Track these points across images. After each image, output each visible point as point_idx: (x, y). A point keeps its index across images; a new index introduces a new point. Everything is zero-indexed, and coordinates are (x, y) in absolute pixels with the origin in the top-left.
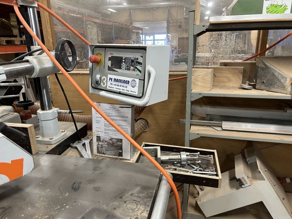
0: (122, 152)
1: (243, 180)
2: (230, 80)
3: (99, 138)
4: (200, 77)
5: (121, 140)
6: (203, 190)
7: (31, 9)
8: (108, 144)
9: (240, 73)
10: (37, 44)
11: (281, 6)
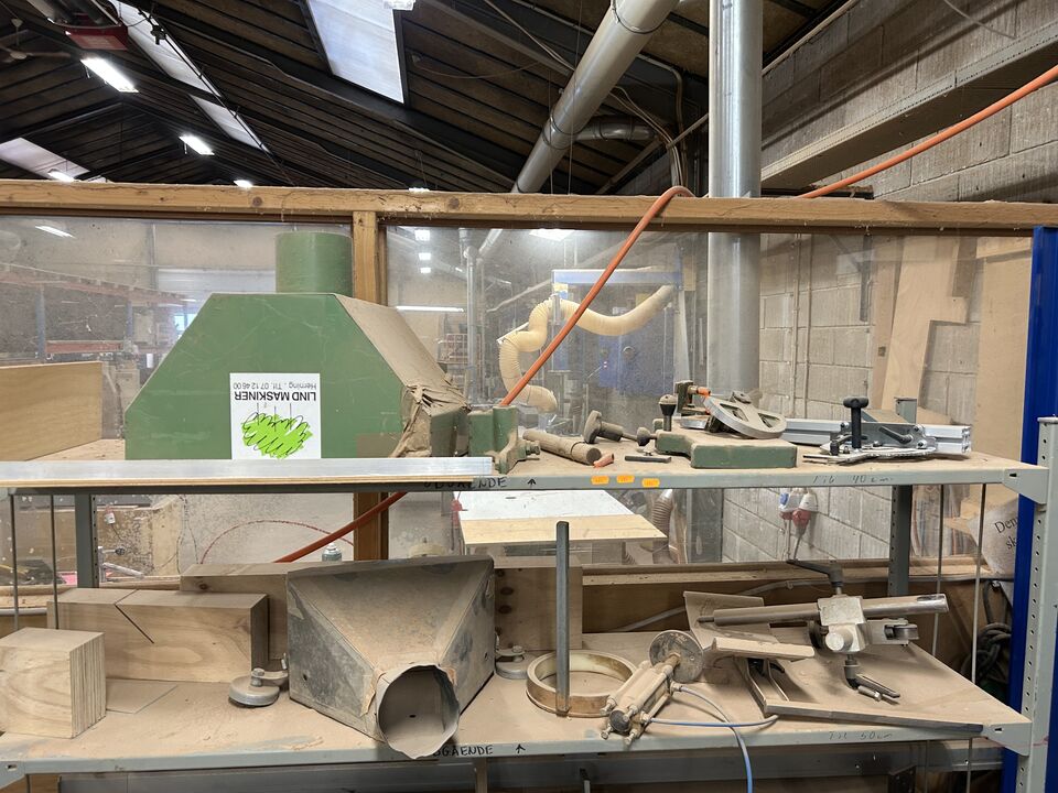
9: (241, 630)
11: (290, 423)
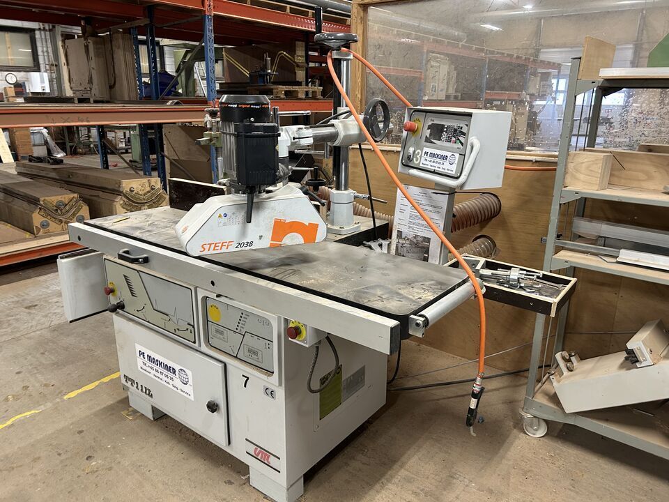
0: (428, 257)
1: (638, 353)
2: (650, 178)
3: (400, 234)
4: (584, 165)
5: (428, 240)
6: (572, 371)
7: (345, 62)
8: (412, 243)
10: (344, 105)
